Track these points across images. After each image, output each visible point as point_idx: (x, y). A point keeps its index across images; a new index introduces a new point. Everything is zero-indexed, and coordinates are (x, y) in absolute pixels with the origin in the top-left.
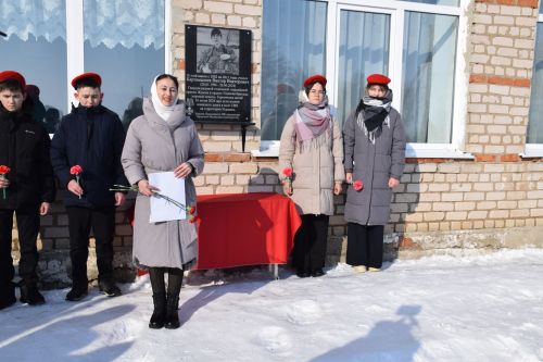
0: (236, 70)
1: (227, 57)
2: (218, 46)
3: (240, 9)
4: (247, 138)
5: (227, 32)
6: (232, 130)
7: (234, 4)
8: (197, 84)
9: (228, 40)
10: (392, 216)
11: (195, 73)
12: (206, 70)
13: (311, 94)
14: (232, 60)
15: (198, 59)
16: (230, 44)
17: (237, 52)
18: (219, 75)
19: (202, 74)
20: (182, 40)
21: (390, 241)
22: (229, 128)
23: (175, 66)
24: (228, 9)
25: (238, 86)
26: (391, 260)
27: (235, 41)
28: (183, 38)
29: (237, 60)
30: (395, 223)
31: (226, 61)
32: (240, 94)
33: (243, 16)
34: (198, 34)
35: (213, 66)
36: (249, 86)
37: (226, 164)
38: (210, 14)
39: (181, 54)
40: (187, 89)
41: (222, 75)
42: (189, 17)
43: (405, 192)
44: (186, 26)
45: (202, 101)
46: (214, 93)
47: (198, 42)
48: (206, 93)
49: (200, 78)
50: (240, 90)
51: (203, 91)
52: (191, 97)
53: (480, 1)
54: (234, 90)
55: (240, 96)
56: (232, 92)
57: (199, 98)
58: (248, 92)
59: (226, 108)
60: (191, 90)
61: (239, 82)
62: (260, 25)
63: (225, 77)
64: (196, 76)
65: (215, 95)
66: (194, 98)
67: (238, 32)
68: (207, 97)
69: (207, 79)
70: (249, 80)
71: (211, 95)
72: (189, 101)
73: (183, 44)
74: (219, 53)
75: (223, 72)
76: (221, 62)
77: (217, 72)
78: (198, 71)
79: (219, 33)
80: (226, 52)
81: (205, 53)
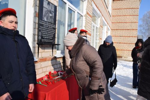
1: (51, 15)
2: (49, 10)
4: (54, 50)
6: (50, 47)
8: (42, 25)
9: (51, 8)
12: (45, 20)
15: (43, 14)
18: (48, 22)
23: (35, 15)
27: (53, 9)
29: (53, 18)
31: (51, 17)
34: (44, 2)
35: (47, 19)
36: (55, 29)
39: (37, 10)
40: (39, 27)
45: (43, 33)
46: (47, 30)
47: (44, 6)
48: (45, 30)
49: (43, 23)
50: (53, 30)
51: (44, 29)
52: (40, 31)
53: (88, 13)
54: (52, 30)
55: (53, 33)
56: (52, 31)
57: (43, 32)
58: (55, 31)
59: (50, 37)
60: (41, 28)
61: (53, 27)
62: (58, 5)
63: (50, 24)
64: (42, 21)
65: (47, 31)
66: (41, 32)
67: (54, 6)
68: (45, 32)
69: (45, 23)
70: (56, 26)
71: (46, 31)
72: (40, 33)
73: (38, 5)
74: (49, 13)
75: (50, 21)
76: (49, 17)
77: (48, 21)
78: (43, 19)
79: (49, 4)
80: (51, 13)
81: (45, 12)
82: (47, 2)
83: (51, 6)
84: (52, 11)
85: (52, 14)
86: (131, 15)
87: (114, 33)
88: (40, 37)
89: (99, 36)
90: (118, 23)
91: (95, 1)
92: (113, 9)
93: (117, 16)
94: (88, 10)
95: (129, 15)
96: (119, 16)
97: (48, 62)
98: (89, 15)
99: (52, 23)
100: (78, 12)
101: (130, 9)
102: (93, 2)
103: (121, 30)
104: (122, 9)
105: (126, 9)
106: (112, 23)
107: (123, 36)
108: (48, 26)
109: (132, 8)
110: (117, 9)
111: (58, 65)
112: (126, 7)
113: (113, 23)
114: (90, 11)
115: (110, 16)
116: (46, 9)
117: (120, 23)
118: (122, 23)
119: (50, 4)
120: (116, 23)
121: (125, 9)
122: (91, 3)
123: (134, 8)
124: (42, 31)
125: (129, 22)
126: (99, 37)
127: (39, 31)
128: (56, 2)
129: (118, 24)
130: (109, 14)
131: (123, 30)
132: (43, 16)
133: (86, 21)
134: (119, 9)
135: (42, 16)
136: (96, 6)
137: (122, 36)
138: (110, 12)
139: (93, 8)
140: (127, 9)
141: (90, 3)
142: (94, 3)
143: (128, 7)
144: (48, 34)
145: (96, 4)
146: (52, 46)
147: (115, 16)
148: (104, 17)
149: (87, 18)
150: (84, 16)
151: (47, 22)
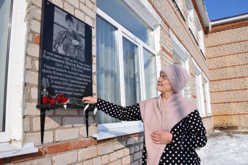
0: (83, 57)
1: (76, 42)
2: (70, 31)
5: (76, 20)
7: (79, 1)
8: (52, 63)
9: (77, 29)
11: (51, 51)
12: (61, 51)
14: (80, 47)
15: (55, 38)
16: (79, 33)
17: (83, 41)
18: (70, 58)
19: (57, 53)
20: (39, 13)
22: (76, 112)
23: (31, 39)
25: (84, 72)
27: (82, 32)
28: (39, 12)
29: (83, 48)
31: (76, 46)
33: (86, 14)
34: (55, 13)
35: (66, 49)
36: (91, 74)
38: (64, 1)
39: (37, 27)
40: (42, 67)
41: (73, 59)
44: (46, 1)
45: (56, 82)
46: (67, 76)
47: (55, 21)
48: (61, 75)
49: (55, 58)
50: (86, 76)
51: (58, 72)
52: (46, 77)
53: (163, 49)
54: (82, 75)
55: (85, 82)
56: (80, 77)
57: (55, 80)
58: (91, 79)
59: (76, 92)
60: (47, 69)
61: (85, 68)
62: (95, 26)
63: (75, 62)
64: (52, 54)
65: (68, 78)
66: (49, 79)
67: (84, 25)
68: (61, 79)
69: (61, 59)
70: (91, 68)
71: (65, 77)
72: (45, 81)
73: (39, 18)
74: (72, 38)
75: (74, 56)
76: (72, 47)
77: (68, 55)
78: (54, 50)
79: (71, 20)
80: (76, 39)
81: (61, 34)
82: (66, 14)
83: (75, 24)
84: (81, 35)
85: (79, 41)
86: (240, 53)
87: (215, 87)
88: (45, 90)
89: (190, 92)
90: (219, 68)
91: (174, 30)
92: (207, 48)
93: (216, 57)
94: (164, 44)
95: (236, 54)
96: (220, 57)
97: (75, 152)
98: (167, 53)
99: (79, 61)
100: (144, 48)
101: (236, 42)
102: (170, 30)
103: (227, 79)
104: (223, 44)
105: (230, 43)
106: (209, 70)
107: (233, 90)
108: (70, 67)
109: (241, 41)
110: (215, 46)
111: (103, 157)
112: (229, 41)
113: (211, 69)
114: (167, 45)
115: (203, 58)
116: (63, 29)
117: (223, 67)
118: (226, 67)
120: (217, 68)
121: (227, 44)
122: (168, 32)
123: (244, 41)
124: (52, 77)
125: (240, 65)
126: (192, 94)
127: (42, 75)
128: (90, 18)
129: (220, 71)
130: (201, 54)
131: (231, 79)
132: (54, 43)
133: (161, 63)
134: (218, 46)
135: (52, 43)
136: (178, 38)
137: (231, 90)
138: (203, 52)
139: (173, 40)
140: (232, 43)
141: (166, 32)
142: (173, 32)
143: (233, 40)
144: (70, 85)
145: (177, 34)
147: (213, 58)
148: (194, 58)
149: (164, 58)
150: (158, 55)
151: (67, 57)
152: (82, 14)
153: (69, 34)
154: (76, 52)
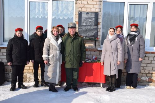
1: (90, 20)
3: (95, 6)
5: (91, 13)
6: (92, 42)
7: (93, 5)
8: (81, 28)
9: (91, 15)
10: (145, 71)
11: (81, 25)
12: (84, 24)
13: (117, 31)
14: (92, 21)
15: (82, 21)
18: (88, 26)
19: (83, 25)
21: (145, 79)
22: (91, 41)
24: (91, 6)
25: (94, 29)
26: (145, 86)
27: (93, 16)
28: (78, 15)
29: (94, 21)
30: (147, 74)
31: (90, 22)
32: (95, 31)
33: (96, 8)
34: (82, 14)
36: (97, 29)
37: (90, 52)
38: (86, 8)
39: (77, 20)
40: (78, 30)
41: (89, 26)
42: (80, 9)
43: (151, 63)
44: (79, 12)
47: (82, 16)
51: (83, 30)
56: (92, 31)
59: (90, 35)
60: (80, 30)
65: (87, 32)
67: (94, 13)
68: (84, 32)
69: (84, 27)
70: (97, 27)
73: (78, 17)
77: (87, 25)
78: (82, 25)
81: (84, 19)
82: (86, 13)
83: (90, 15)
85: (92, 19)
99: (92, 26)
108: (88, 28)
116: (85, 18)
119: (89, 13)
135: (81, 23)
146: (94, 41)
151: (86, 26)
152: (95, 9)
153: (88, 18)
154: (90, 23)
